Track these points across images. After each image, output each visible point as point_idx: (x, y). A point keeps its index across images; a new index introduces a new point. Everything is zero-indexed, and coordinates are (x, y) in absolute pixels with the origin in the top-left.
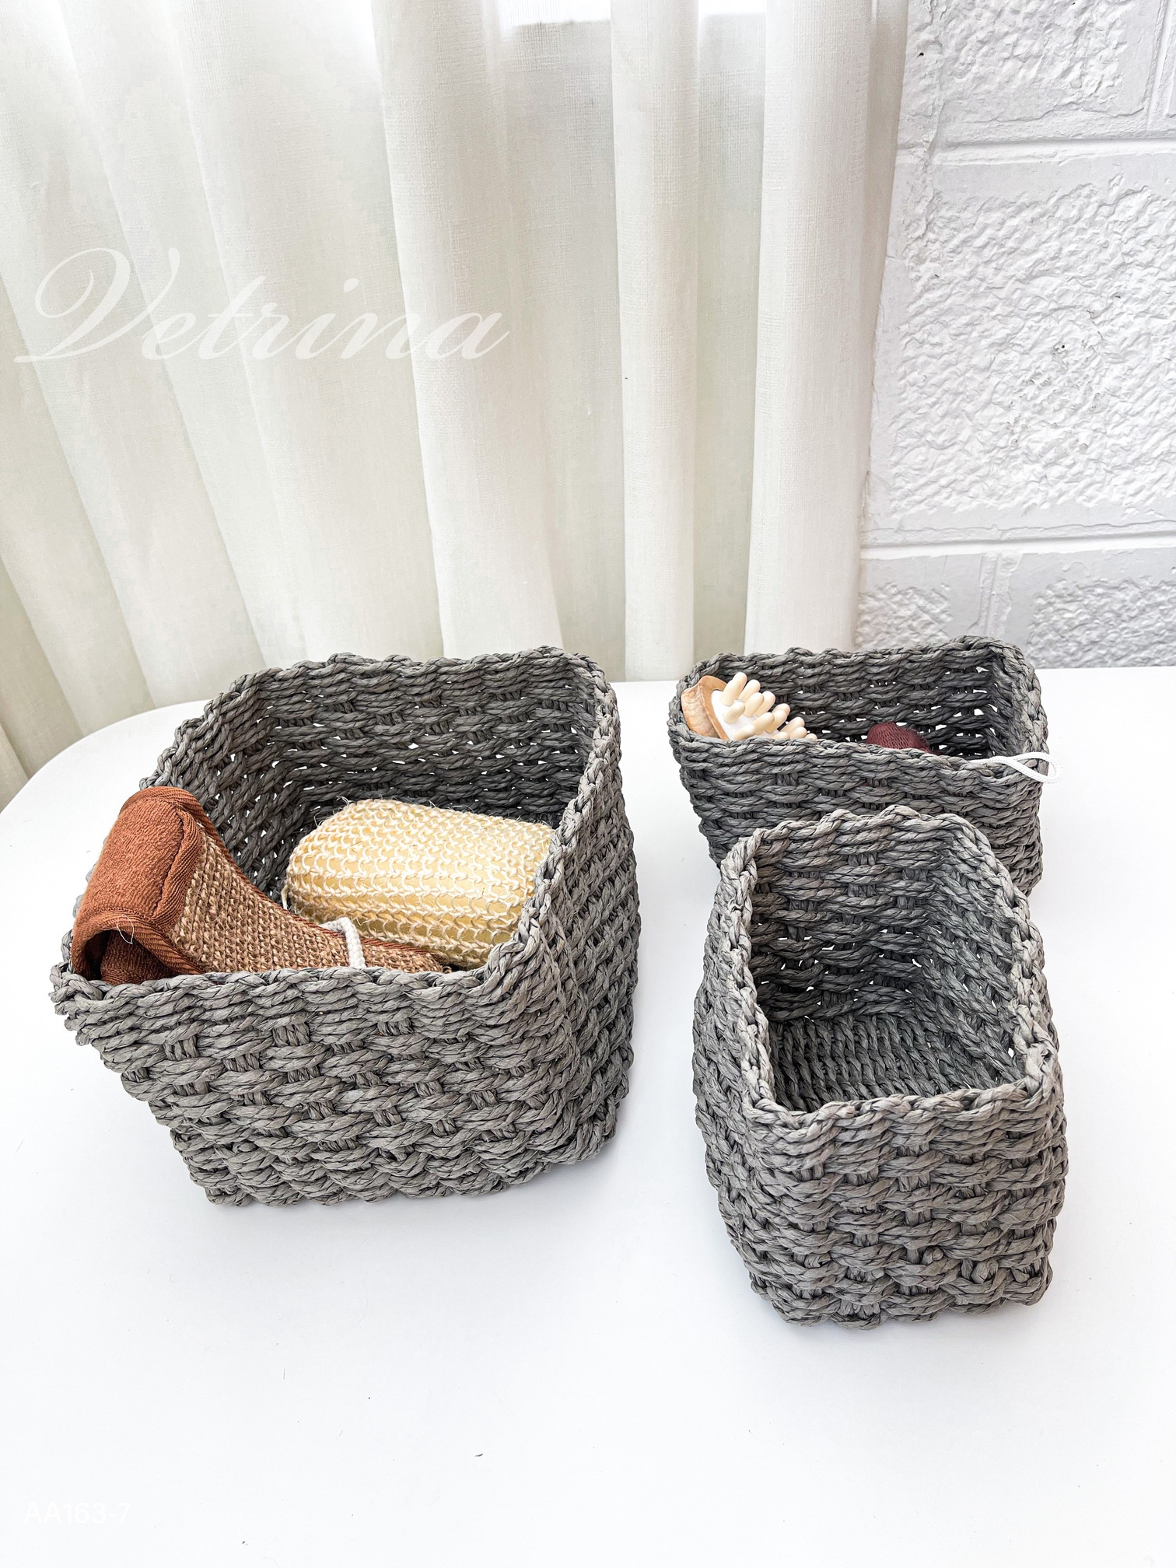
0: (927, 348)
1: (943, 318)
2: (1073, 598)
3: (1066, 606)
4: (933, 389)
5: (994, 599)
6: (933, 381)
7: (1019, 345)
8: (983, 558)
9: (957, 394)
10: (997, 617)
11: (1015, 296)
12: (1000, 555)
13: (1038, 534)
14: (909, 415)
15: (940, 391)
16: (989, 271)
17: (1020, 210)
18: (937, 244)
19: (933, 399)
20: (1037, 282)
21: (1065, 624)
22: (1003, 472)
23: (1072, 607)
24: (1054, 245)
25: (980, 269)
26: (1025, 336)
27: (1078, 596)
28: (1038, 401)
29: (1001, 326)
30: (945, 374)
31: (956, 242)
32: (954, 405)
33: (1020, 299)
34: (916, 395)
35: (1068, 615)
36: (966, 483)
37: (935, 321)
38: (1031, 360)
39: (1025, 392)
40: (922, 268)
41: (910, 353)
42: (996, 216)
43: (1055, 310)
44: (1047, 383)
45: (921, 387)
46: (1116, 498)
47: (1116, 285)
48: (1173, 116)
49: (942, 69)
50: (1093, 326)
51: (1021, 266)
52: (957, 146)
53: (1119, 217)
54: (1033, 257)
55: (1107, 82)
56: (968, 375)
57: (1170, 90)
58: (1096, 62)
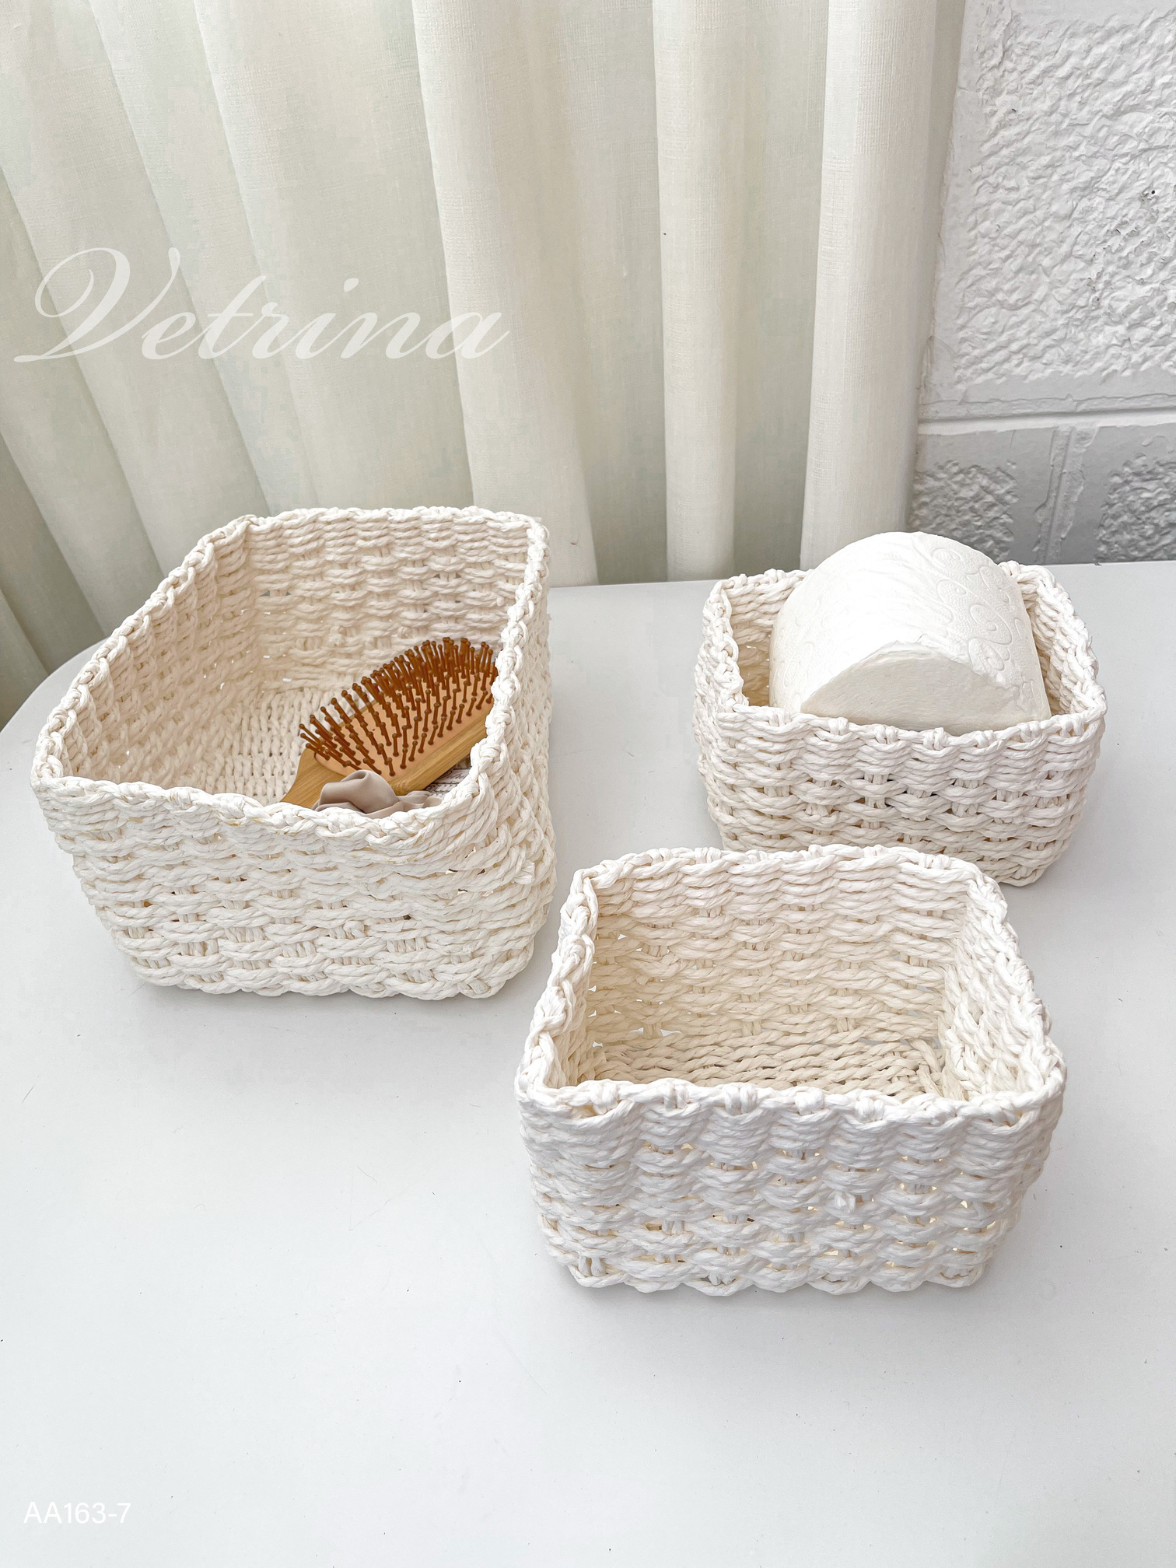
0: (1001, 194)
1: (1019, 159)
2: (1153, 476)
3: (1144, 485)
4: (1005, 242)
5: (1065, 478)
6: (1008, 231)
7: (1104, 190)
8: (1055, 432)
9: (1034, 246)
10: (1067, 498)
11: (1102, 134)
12: (1073, 428)
13: (1117, 405)
14: (979, 271)
15: (1014, 243)
16: (1074, 105)
17: (1109, 34)
18: (1015, 74)
19: (1007, 252)
20: (1126, 118)
21: (1143, 504)
22: (1081, 335)
23: (1151, 486)
24: (1146, 75)
25: (1063, 103)
26: (1111, 179)
27: (1158, 474)
28: (1124, 254)
29: (1085, 167)
30: (1022, 222)
31: (1036, 72)
32: (1030, 259)
33: (1106, 138)
34: (987, 248)
35: (1146, 495)
36: (1040, 347)
37: (1012, 161)
38: (1117, 207)
39: (1109, 243)
40: (998, 101)
41: (982, 199)
42: (1080, 43)
43: (1145, 151)
44: (1135, 233)
45: (994, 239)
51: (1109, 100)
54: (1122, 90)
56: (1046, 224)
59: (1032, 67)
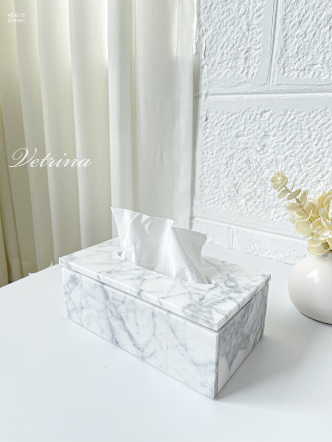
0: (209, 155)
1: (212, 147)
4: (211, 169)
6: (211, 166)
9: (218, 171)
11: (233, 142)
16: (225, 133)
17: (232, 115)
19: (211, 172)
24: (243, 127)
25: (222, 134)
28: (243, 178)
29: (230, 151)
34: (206, 170)
36: (223, 201)
38: (240, 164)
39: (239, 174)
42: (225, 116)
43: (246, 148)
45: (208, 167)
46: (271, 218)
47: (264, 142)
48: (277, 85)
49: (208, 72)
50: (258, 155)
51: (234, 132)
52: (214, 95)
53: (263, 119)
54: (237, 130)
55: (255, 75)
56: (221, 165)
57: (276, 77)
58: (252, 68)
59: (214, 122)
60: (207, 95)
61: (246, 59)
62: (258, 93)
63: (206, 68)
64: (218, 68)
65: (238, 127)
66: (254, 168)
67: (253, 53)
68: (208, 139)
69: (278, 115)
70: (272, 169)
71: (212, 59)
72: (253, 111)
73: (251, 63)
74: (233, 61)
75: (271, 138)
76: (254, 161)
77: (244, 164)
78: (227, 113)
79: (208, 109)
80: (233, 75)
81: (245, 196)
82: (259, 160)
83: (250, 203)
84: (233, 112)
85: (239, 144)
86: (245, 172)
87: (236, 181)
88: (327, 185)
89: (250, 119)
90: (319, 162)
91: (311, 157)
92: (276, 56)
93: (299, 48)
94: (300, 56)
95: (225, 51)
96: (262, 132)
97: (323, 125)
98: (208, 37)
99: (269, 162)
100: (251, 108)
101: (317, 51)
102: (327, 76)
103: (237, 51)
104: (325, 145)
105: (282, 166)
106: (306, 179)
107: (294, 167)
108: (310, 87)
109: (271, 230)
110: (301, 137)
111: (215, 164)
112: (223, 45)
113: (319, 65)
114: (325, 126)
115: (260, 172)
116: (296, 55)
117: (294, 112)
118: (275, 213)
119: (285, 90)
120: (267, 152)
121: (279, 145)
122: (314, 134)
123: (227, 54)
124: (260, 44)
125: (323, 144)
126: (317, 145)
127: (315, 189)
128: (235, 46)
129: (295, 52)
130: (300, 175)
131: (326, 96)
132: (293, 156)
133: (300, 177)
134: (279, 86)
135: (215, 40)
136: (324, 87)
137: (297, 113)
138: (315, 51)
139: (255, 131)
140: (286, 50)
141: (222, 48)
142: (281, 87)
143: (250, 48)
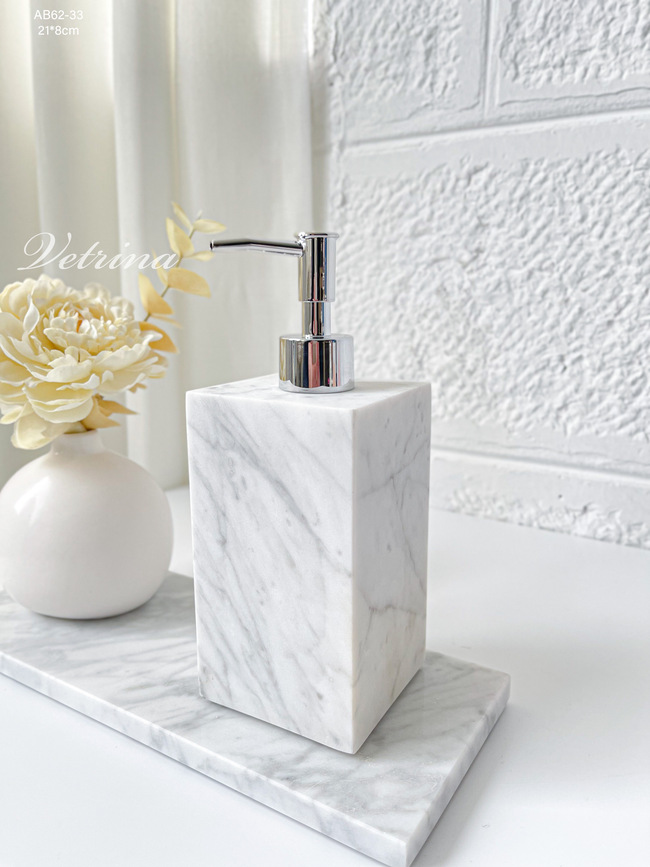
1: (359, 264)
4: (358, 316)
6: (358, 310)
9: (374, 320)
11: (407, 248)
15: (363, 317)
17: (402, 186)
24: (428, 210)
28: (433, 331)
29: (399, 270)
31: (363, 208)
37: (356, 264)
38: (423, 298)
39: (421, 323)
42: (386, 190)
43: (436, 261)
46: (501, 420)
47: (478, 241)
48: (502, 105)
49: (343, 93)
50: (465, 275)
51: (407, 226)
52: (358, 143)
53: (473, 187)
54: (414, 221)
55: (450, 86)
56: (380, 306)
57: (498, 87)
58: (442, 73)
59: (360, 206)
60: (342, 145)
61: (428, 53)
62: (460, 129)
63: (338, 83)
64: (366, 82)
65: (416, 213)
66: (457, 304)
67: (444, 39)
68: (350, 248)
69: (507, 174)
70: (499, 303)
71: (352, 63)
72: (449, 172)
73: (439, 60)
74: (400, 61)
75: (494, 231)
76: (456, 289)
77: (434, 297)
78: (390, 183)
79: (347, 177)
80: (400, 92)
81: (439, 373)
82: (467, 285)
83: (451, 390)
84: (403, 177)
85: (421, 252)
86: (437, 317)
87: (416, 341)
88: (630, 330)
89: (443, 190)
90: (607, 276)
91: (589, 267)
92: (497, 39)
93: (546, 17)
94: (551, 34)
95: (381, 42)
96: (471, 218)
97: (614, 187)
98: (342, 15)
99: (491, 288)
100: (444, 165)
101: (590, 20)
102: (615, 74)
103: (408, 37)
104: (621, 234)
105: (522, 295)
106: (581, 320)
107: (549, 295)
108: (577, 102)
109: (503, 451)
110: (563, 221)
111: (366, 304)
112: (376, 27)
113: (595, 52)
114: (617, 190)
115: (471, 314)
116: (540, 34)
117: (545, 165)
118: (511, 408)
119: (521, 115)
120: (484, 265)
121: (511, 246)
122: (592, 212)
123: (385, 46)
124: (459, 17)
125: (614, 234)
126: (601, 236)
127: (602, 343)
128: (403, 28)
129: (538, 25)
130: (565, 311)
131: (615, 121)
132: (547, 269)
133: (566, 316)
134: (506, 107)
135: (356, 19)
136: (610, 100)
137: (552, 166)
138: (585, 19)
139: (456, 218)
140: (518, 25)
141: (373, 33)
142: (512, 109)
143: (436, 27)
